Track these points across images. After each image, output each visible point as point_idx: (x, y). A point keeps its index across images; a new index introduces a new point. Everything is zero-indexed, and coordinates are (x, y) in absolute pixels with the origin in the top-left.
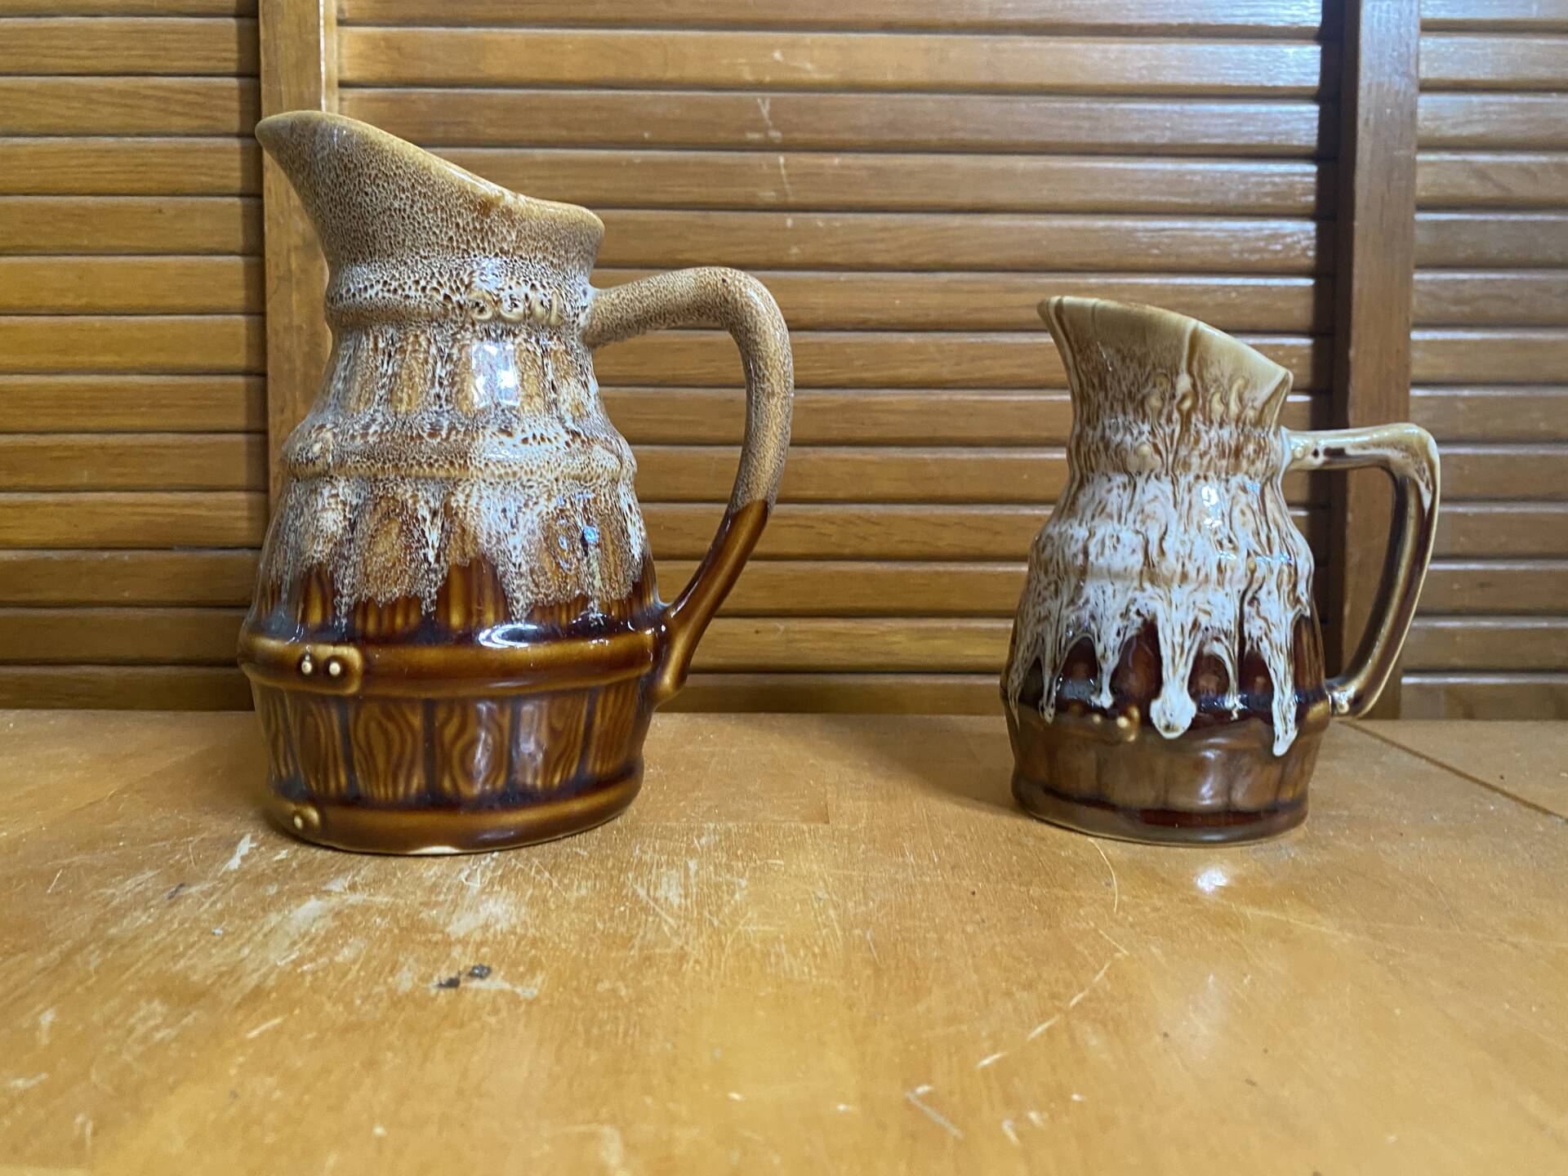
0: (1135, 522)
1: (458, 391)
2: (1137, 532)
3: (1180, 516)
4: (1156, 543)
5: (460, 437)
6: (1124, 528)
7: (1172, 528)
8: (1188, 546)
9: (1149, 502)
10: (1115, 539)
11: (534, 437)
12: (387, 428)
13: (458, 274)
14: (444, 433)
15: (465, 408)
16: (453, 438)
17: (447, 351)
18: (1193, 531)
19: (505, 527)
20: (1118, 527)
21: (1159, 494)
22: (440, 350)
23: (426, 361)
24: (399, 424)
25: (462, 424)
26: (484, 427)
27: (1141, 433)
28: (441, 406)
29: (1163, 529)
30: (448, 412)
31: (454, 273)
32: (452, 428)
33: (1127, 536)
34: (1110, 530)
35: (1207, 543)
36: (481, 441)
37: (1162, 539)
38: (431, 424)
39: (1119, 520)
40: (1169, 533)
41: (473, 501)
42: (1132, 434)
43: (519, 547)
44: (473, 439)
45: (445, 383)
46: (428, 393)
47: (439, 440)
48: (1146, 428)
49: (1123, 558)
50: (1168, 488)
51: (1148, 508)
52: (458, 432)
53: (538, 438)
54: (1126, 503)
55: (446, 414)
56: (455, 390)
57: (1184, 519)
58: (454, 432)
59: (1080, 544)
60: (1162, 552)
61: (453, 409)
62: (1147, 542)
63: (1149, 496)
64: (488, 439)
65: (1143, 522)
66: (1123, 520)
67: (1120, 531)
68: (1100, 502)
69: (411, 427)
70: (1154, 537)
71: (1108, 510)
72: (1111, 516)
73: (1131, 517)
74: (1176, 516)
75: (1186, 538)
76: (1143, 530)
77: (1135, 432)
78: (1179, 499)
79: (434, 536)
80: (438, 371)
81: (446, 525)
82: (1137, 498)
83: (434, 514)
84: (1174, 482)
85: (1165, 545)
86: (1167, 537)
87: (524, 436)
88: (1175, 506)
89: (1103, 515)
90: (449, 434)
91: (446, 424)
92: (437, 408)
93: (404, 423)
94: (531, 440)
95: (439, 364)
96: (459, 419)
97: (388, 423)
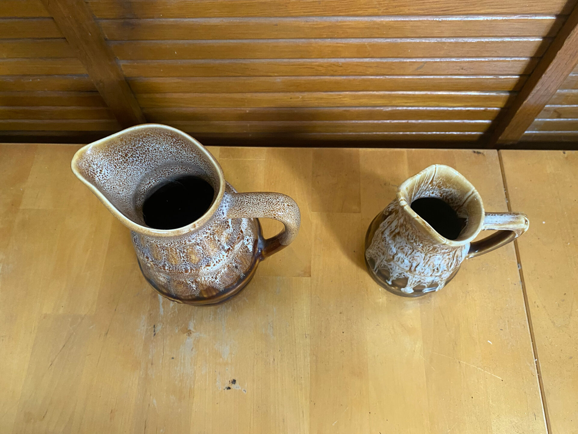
0: (410, 258)
1: (190, 259)
2: (410, 262)
3: (424, 262)
4: (414, 267)
5: (195, 271)
6: (407, 258)
7: (421, 264)
8: (424, 270)
9: (416, 256)
10: (403, 260)
11: (217, 262)
12: (171, 269)
13: (180, 242)
14: (189, 271)
15: (193, 262)
16: (192, 272)
17: (183, 251)
18: (427, 266)
19: (214, 279)
20: (405, 257)
21: (420, 256)
22: (180, 250)
23: (177, 253)
24: (174, 268)
25: (194, 267)
26: (201, 266)
27: (419, 245)
28: (186, 263)
29: (418, 264)
30: (188, 264)
31: (179, 242)
32: (191, 269)
33: (406, 261)
34: (402, 256)
35: (430, 270)
36: (201, 271)
37: (416, 267)
38: (184, 268)
39: (406, 255)
40: (419, 265)
41: (203, 279)
42: (416, 244)
43: (219, 281)
44: (199, 271)
45: (185, 257)
46: (180, 260)
47: (188, 273)
48: (421, 245)
49: (403, 266)
50: (423, 255)
51: (415, 258)
52: (194, 270)
53: (218, 261)
54: (409, 253)
55: (188, 265)
56: (189, 259)
57: (425, 263)
58: (192, 271)
59: (392, 254)
60: (415, 270)
61: (190, 263)
62: (412, 266)
63: (416, 255)
64: (203, 270)
65: (413, 260)
66: (407, 256)
67: (405, 259)
68: (402, 246)
69: (178, 270)
70: (414, 265)
71: (404, 250)
72: (404, 253)
73: (410, 257)
74: (423, 261)
75: (424, 268)
76: (412, 262)
77: (417, 244)
78: (426, 258)
79: (194, 286)
80: (181, 255)
81: (197, 284)
82: (413, 253)
83: (192, 282)
84: (426, 255)
85: (417, 269)
86: (418, 267)
87: (214, 264)
88: (424, 260)
89: (402, 250)
90: (191, 271)
91: (189, 268)
92: (184, 263)
93: (176, 268)
94: (216, 264)
95: (181, 254)
96: (193, 266)
97: (170, 267)
